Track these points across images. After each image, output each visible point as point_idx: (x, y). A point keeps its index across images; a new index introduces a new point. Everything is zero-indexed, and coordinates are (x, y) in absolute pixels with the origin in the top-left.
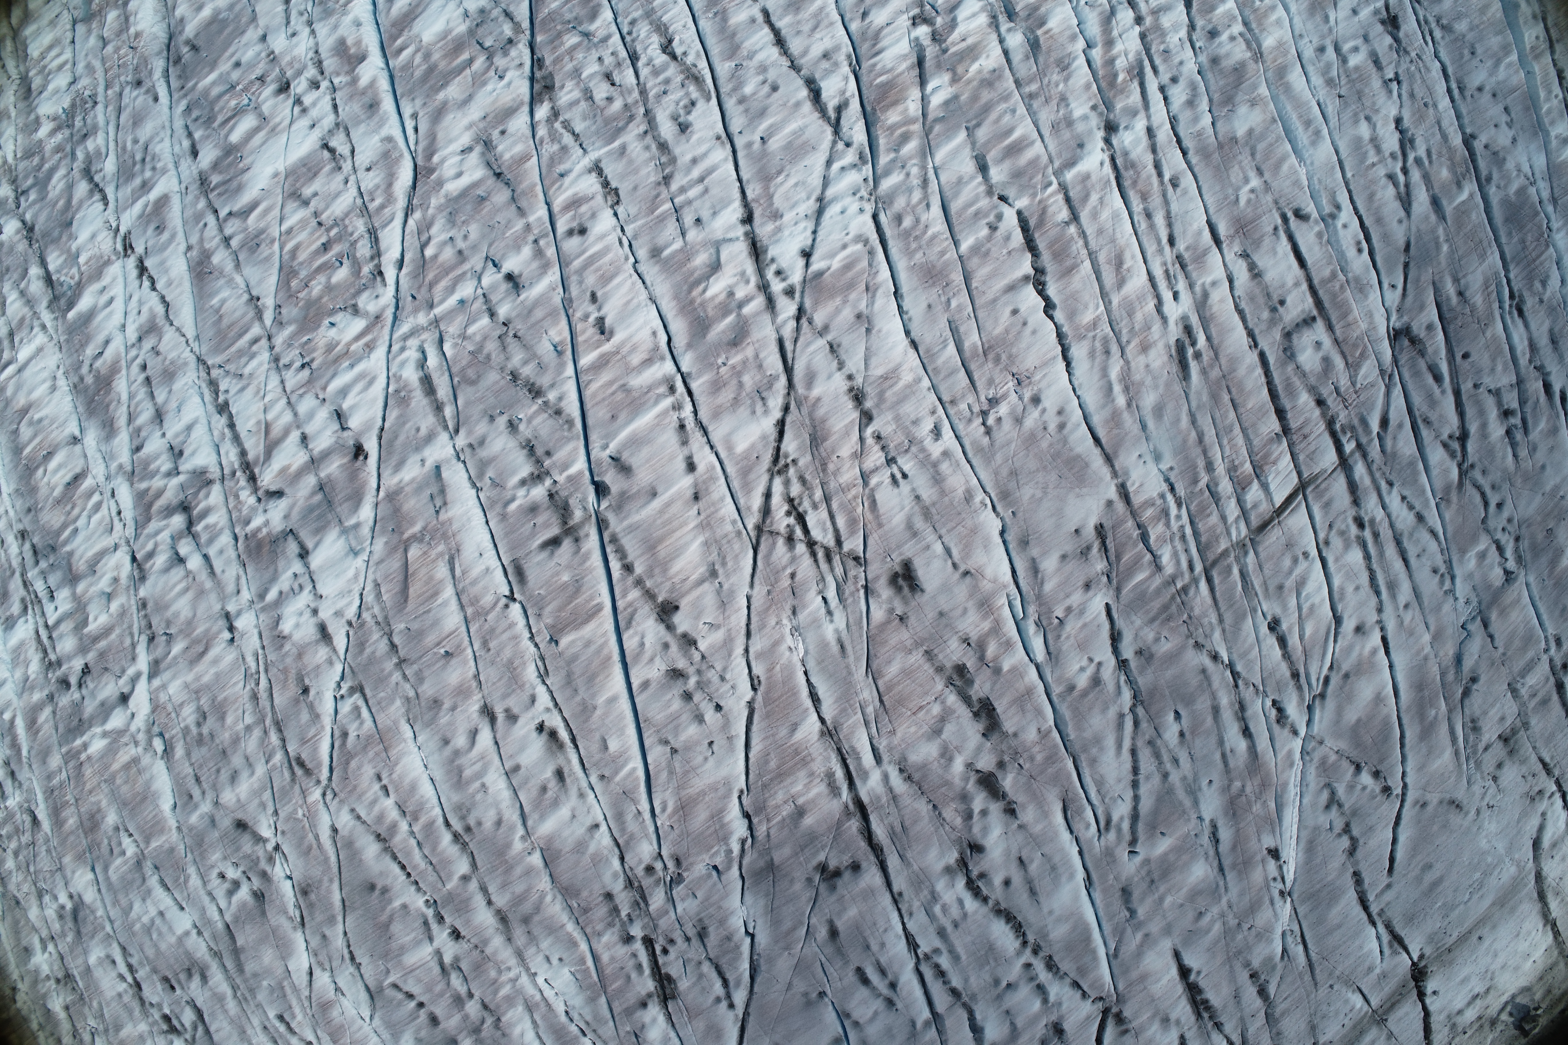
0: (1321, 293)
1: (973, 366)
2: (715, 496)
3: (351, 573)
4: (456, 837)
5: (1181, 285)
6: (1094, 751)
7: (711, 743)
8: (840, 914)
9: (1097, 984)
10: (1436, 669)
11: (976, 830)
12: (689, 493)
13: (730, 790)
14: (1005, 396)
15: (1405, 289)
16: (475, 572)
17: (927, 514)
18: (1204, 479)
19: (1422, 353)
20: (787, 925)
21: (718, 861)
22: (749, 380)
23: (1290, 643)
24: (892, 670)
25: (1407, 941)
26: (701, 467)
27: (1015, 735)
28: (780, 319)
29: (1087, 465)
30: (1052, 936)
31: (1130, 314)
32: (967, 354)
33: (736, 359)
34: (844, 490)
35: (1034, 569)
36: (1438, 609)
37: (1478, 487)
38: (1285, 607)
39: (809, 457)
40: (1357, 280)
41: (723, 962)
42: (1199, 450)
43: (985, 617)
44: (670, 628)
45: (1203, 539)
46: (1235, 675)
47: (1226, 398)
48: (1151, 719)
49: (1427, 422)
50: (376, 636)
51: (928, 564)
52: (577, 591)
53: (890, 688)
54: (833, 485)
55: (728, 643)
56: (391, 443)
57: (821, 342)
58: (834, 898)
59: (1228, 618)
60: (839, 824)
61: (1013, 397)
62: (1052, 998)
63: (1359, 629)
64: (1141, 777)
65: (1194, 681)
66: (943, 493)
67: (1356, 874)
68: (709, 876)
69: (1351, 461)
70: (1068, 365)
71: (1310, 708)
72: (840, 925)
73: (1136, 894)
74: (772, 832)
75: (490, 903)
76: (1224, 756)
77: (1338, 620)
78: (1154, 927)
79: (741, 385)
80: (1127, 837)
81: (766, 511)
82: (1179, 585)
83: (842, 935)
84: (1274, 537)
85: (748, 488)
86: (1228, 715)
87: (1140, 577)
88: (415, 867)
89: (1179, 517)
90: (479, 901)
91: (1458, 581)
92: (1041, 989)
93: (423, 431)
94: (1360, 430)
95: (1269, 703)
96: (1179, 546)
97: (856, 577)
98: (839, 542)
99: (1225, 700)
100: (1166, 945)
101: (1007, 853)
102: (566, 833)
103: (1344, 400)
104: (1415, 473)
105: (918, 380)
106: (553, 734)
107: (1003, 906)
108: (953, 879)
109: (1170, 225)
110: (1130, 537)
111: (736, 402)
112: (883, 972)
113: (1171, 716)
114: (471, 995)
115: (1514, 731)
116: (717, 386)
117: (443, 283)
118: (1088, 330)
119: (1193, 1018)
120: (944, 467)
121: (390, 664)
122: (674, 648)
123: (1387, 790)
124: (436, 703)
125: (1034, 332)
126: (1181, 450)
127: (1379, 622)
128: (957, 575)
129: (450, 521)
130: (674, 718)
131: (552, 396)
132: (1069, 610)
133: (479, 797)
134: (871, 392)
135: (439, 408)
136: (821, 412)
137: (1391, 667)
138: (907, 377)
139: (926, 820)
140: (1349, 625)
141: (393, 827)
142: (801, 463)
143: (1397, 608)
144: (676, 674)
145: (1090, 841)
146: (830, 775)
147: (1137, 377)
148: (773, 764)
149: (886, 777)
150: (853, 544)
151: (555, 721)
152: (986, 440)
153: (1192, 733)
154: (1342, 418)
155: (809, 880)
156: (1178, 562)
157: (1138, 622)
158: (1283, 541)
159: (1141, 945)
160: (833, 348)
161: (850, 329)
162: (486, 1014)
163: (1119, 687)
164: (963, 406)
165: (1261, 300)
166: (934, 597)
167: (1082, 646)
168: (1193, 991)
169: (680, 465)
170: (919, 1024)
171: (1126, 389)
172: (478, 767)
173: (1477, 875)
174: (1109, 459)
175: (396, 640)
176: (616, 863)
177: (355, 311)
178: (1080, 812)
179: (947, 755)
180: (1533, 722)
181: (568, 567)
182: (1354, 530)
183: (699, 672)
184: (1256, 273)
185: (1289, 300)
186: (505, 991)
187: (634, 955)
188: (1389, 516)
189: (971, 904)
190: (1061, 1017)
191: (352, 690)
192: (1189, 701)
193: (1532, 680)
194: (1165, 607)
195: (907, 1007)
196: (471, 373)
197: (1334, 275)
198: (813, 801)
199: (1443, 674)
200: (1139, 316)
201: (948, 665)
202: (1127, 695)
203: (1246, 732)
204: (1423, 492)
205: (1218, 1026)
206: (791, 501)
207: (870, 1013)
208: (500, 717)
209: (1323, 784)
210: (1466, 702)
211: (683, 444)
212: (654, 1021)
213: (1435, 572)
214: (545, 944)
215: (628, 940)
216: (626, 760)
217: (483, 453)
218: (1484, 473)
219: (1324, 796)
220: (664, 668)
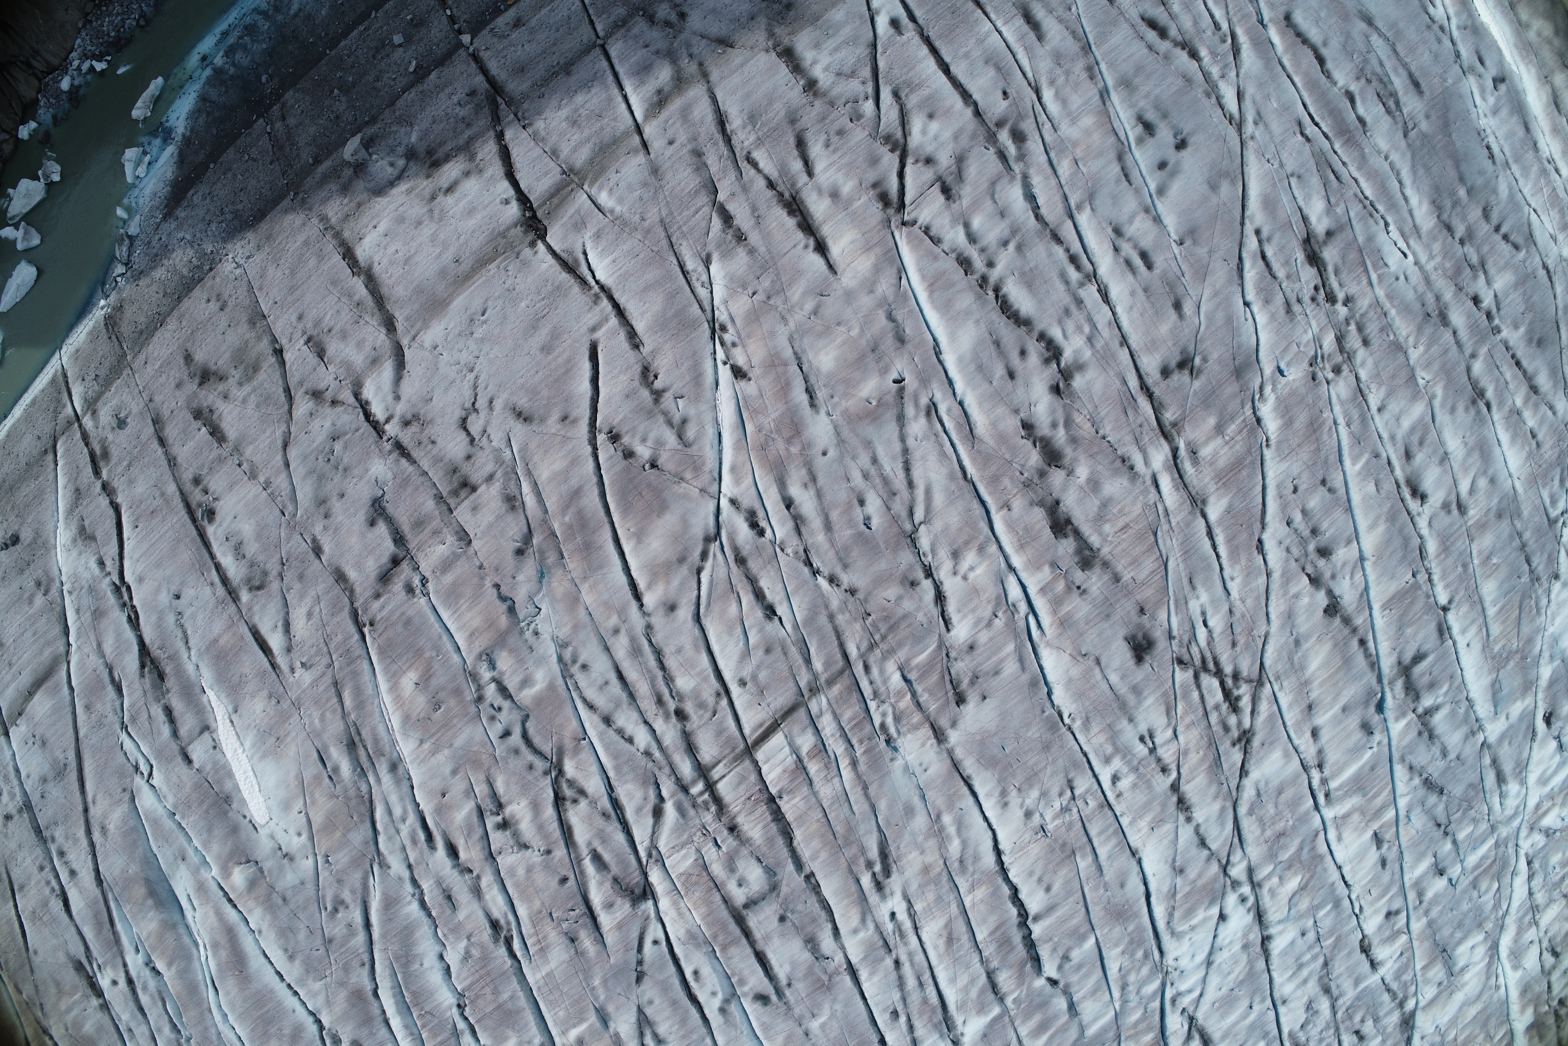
0: (738, 931)
1: (1085, 839)
2: (1296, 710)
3: (1558, 621)
4: (1482, 395)
5: (889, 927)
6: (952, 489)
7: (1295, 490)
8: (1175, 326)
9: (915, 243)
10: (571, 566)
11: (1060, 410)
12: (1316, 710)
13: (1278, 447)
14: (1056, 817)
15: (641, 941)
16: (1473, 630)
17: (1123, 707)
18: (859, 753)
19: (617, 881)
20: (1220, 315)
21: (1281, 381)
22: (1269, 810)
23: (751, 597)
24: (1149, 564)
25: (556, 264)
26: (1306, 734)
27: (1032, 505)
28: (1243, 863)
29: (978, 760)
30: (972, 298)
31: (939, 899)
32: (1089, 849)
33: (1280, 825)
34: (1193, 724)
35: (1022, 661)
36: (576, 628)
37: (535, 751)
38: (761, 630)
39: (1222, 749)
40: (698, 946)
41: (1268, 279)
42: (866, 779)
43: (1067, 616)
44: (1330, 593)
45: (855, 696)
46: (809, 563)
47: (838, 830)
48: (896, 519)
49: (605, 817)
50: (1540, 569)
51: (1122, 663)
52: (1400, 620)
53: (1150, 548)
54: (1203, 726)
55: (1286, 581)
56: (1527, 731)
57: (1212, 847)
58: (1182, 341)
59: (823, 619)
60: (1184, 417)
61: (1048, 815)
62: (960, 229)
63: (671, 608)
64: (900, 459)
65: (854, 557)
66: (1110, 727)
67: (637, 347)
68: (1288, 364)
69: (696, 774)
70: (996, 845)
71: (718, 528)
72: (1173, 315)
73: (890, 338)
74: (1240, 410)
75: (1455, 333)
76: (814, 479)
77: (697, 618)
78: (866, 301)
79: (1276, 805)
80: (907, 399)
81: (1255, 700)
82: (878, 652)
83: (1169, 304)
84: (780, 699)
85: (1270, 718)
86: (815, 522)
87: (922, 658)
88: (1510, 364)
89: (884, 715)
90: (1463, 336)
91: (554, 658)
92: (972, 239)
93: (1506, 744)
94: (686, 804)
95: (768, 534)
96: (881, 688)
97: (1180, 645)
98: (1196, 676)
99: (820, 537)
100: (848, 279)
101: (1027, 386)
102: (1403, 403)
103: (707, 833)
104: (617, 765)
105: (1133, 824)
106: (1415, 493)
107: (1023, 330)
108: (1075, 359)
109: (901, 979)
110: (930, 695)
111: (1280, 792)
112: (1128, 263)
113: (875, 523)
114: (1461, 243)
115: (455, 493)
116: (1295, 803)
118: (979, 880)
119: (803, 195)
120: (1109, 749)
121: (1531, 546)
122: (1327, 575)
123: (614, 437)
124: (1499, 516)
125: (1031, 873)
126: (884, 778)
127: (647, 615)
128: (1096, 654)
129: (1489, 672)
130: (1326, 513)
131: (1417, 781)
132: (989, 624)
133: (1468, 433)
134: (1172, 810)
135: (1494, 762)
136: (1213, 789)
137: (626, 566)
138: (1143, 824)
139: (1106, 419)
140: (685, 613)
141: (1526, 401)
142: (1228, 743)
143: (628, 630)
144: (1323, 552)
145: (945, 396)
146: (1196, 464)
147: (932, 843)
148: (1243, 476)
149: (1147, 462)
150: (1183, 676)
151: (1413, 505)
152: (1071, 775)
153: (851, 504)
154: (708, 817)
155: (1205, 360)
156: (881, 672)
157: (919, 616)
158: (769, 697)
159: (875, 281)
160: (1203, 842)
161: (1189, 861)
162: (1449, 223)
163: (933, 551)
165: (804, 920)
166: (1115, 633)
167: (975, 591)
168: (807, 226)
169: (1323, 734)
170: (1087, 208)
171: (942, 829)
172: (1471, 460)
174: (956, 765)
175: (1526, 568)
176: (1363, 375)
177: (1548, 833)
178: (959, 426)
179: (1094, 484)
180: (431, 504)
181: (1407, 641)
182: (688, 708)
183: (1306, 555)
184: (812, 943)
185: (776, 922)
186: (1437, 247)
187: (1341, 284)
188: (646, 722)
189: (1056, 333)
190: (948, 207)
191: (1556, 521)
192: (857, 538)
193: (442, 550)
194: (892, 628)
195: (1102, 228)
196: (1470, 795)
197: (725, 949)
198: (1211, 439)
199: (561, 560)
200: (931, 896)
201: (1098, 570)
202: (924, 543)
203: (789, 503)
204: (607, 747)
205: (771, 185)
206: (1235, 709)
207: (1136, 221)
208: (1454, 506)
209: (695, 448)
210: (525, 530)
211: (1320, 752)
212: (1319, 220)
213: (584, 667)
214: (1410, 295)
215: (1347, 301)
216: (1359, 473)
217: (1465, 729)
218: (531, 767)
219: (691, 433)
220: (1334, 558)
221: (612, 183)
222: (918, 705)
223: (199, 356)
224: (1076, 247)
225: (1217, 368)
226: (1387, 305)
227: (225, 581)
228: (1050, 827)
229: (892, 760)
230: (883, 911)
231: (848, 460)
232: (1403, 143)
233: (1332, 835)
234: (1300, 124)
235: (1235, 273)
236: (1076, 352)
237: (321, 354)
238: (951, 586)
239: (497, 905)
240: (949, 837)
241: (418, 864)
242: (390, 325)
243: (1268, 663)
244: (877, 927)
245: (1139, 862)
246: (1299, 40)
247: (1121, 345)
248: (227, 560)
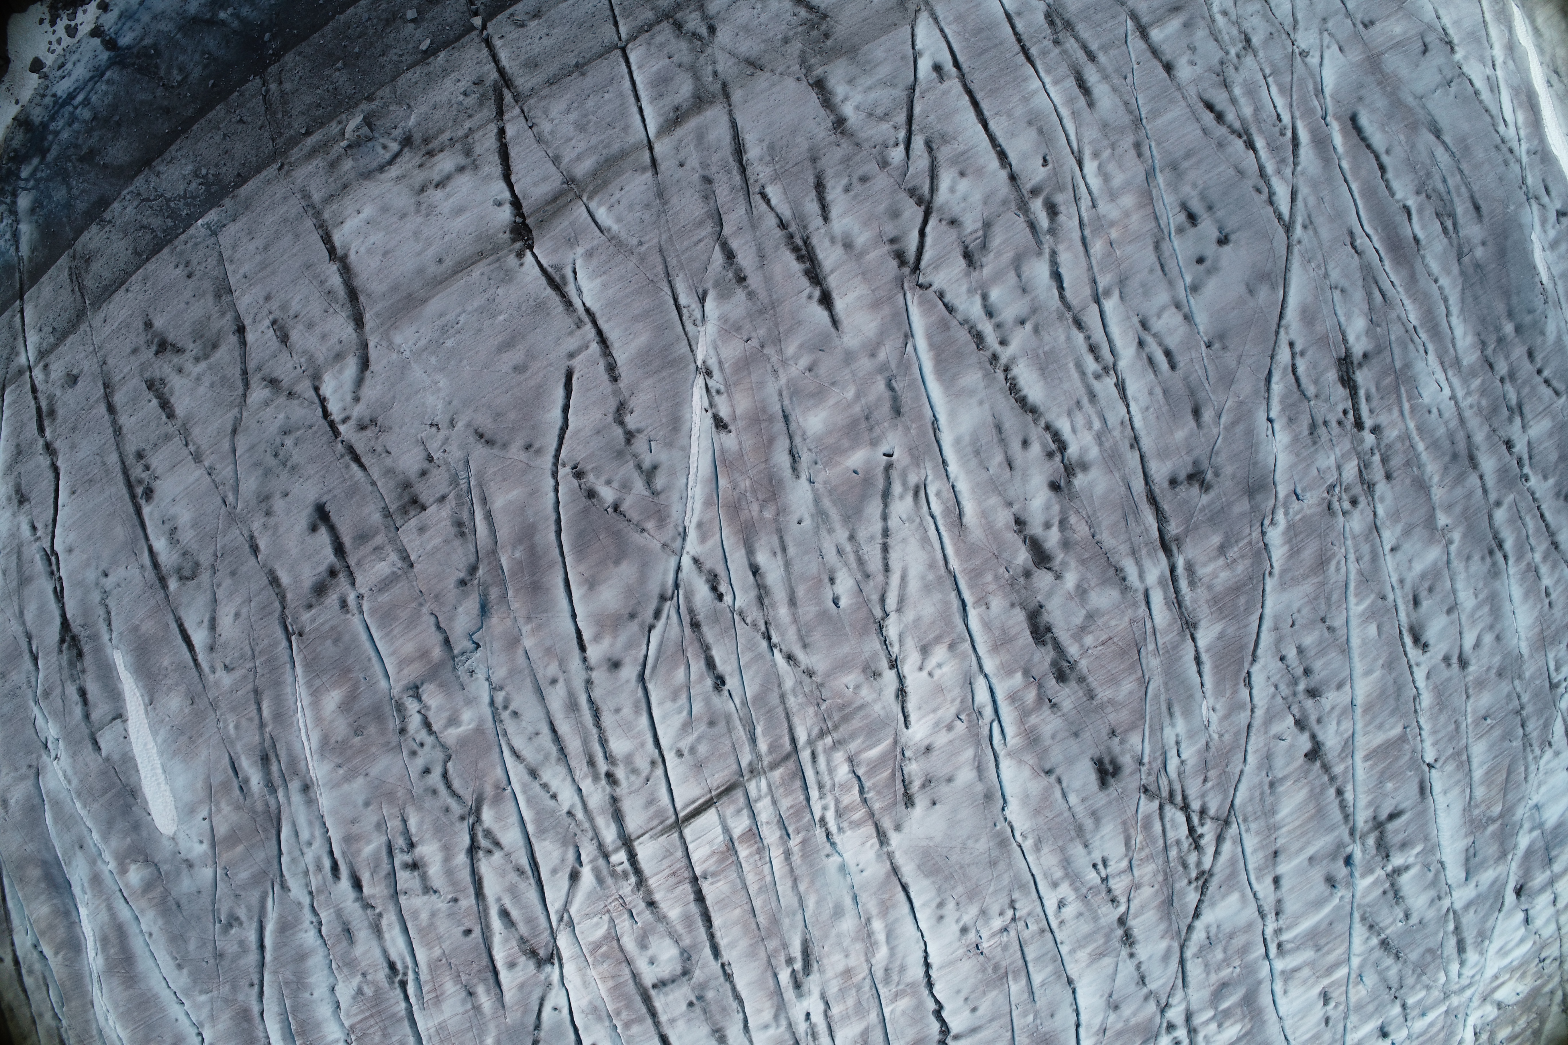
0: (644, 1010)
1: (1021, 962)
2: (1260, 855)
3: (1543, 789)
4: (1500, 546)
5: (802, 1027)
6: (931, 577)
7: (1293, 624)
8: (1191, 435)
9: (927, 307)
10: (515, 605)
11: (1056, 508)
12: (1281, 858)
13: (1281, 577)
14: (994, 935)
15: (541, 1005)
16: (1456, 791)
17: (1080, 830)
18: (794, 843)
19: (522, 940)
20: (1240, 429)
21: (1295, 505)
22: (1219, 955)
23: (702, 663)
24: (1129, 684)
25: (543, 281)
26: (1269, 880)
27: (1013, 605)
28: (1183, 1007)
29: (919, 867)
30: (980, 375)
31: (859, 1004)
32: (1023, 973)
33: (1226, 973)
34: (1151, 857)
35: (980, 769)
36: (512, 672)
37: (454, 794)
38: (707, 701)
39: (1177, 886)
40: (599, 1019)
41: (1297, 395)
42: (797, 872)
43: (1034, 728)
44: (1313, 737)
45: (798, 783)
46: (767, 636)
47: (762, 919)
48: (867, 602)
49: (520, 871)
50: (1535, 735)
51: (1085, 785)
52: (1382, 773)
53: (1132, 667)
54: (1160, 861)
55: (1269, 720)
56: (1496, 901)
57: (1152, 986)
58: (1197, 452)
59: (774, 699)
60: (1187, 532)
61: (985, 934)
62: (978, 300)
63: (615, 665)
64: (879, 540)
65: (816, 637)
66: (1062, 850)
67: (615, 379)
68: (1304, 490)
69: (619, 843)
70: (926, 958)
71: (677, 586)
72: (1190, 421)
73: (886, 408)
74: (1247, 531)
75: (1481, 477)
76: (784, 550)
77: (641, 678)
78: (866, 364)
79: (1225, 950)
80: (895, 474)
81: (1220, 839)
82: (828, 740)
83: (1189, 410)
84: (719, 776)
85: (1233, 862)
86: (779, 594)
87: (874, 753)
88: (1534, 517)
89: (825, 808)
90: (1490, 481)
91: (486, 699)
92: (988, 311)
93: (1472, 911)
94: (605, 872)
95: (728, 599)
96: (826, 779)
97: (1149, 774)
98: (1161, 808)
99: (783, 612)
100: (850, 339)
101: (1025, 478)
102: (1418, 546)
103: (624, 904)
104: (538, 821)
105: (1073, 951)
106: (1416, 640)
107: (1029, 417)
108: (1081, 456)
110: (879, 793)
111: (1231, 936)
112: (1151, 361)
113: (843, 603)
114: (1502, 380)
115: (404, 511)
116: (1244, 950)
117: (1435, 1029)
118: (904, 991)
119: (815, 241)
120: (1058, 873)
121: (1529, 710)
122: (1313, 718)
123: (579, 474)
124: (1500, 675)
125: (958, 992)
126: (816, 873)
127: (589, 668)
128: (1058, 771)
129: (1466, 836)
130: (1322, 653)
131: (1375, 941)
132: (950, 728)
133: (1480, 585)
134: (1116, 943)
135: (1457, 929)
136: (1163, 927)
137: (574, 616)
138: (1083, 955)
139: (1105, 524)
140: (629, 672)
141: (1545, 558)
142: (1185, 881)
143: (567, 682)
144: (1313, 693)
145: (937, 477)
146: (1192, 584)
147: (859, 946)
148: (1242, 600)
149: (1141, 576)
150: (1147, 806)
151: (1413, 653)
152: (1016, 895)
153: (820, 581)
154: (627, 887)
155: (1217, 475)
156: (828, 763)
157: (877, 708)
158: (706, 772)
159: (879, 344)
160: (1142, 980)
161: (1126, 998)
162: (1492, 359)
163: (901, 642)
164: (1033, 927)
165: (714, 1008)
166: (1083, 752)
167: (939, 690)
168: (814, 275)
169: (1285, 883)
170: (1116, 294)
171: (870, 935)
172: (1479, 613)
173: (450, 343)
174: (895, 870)
175: (1520, 731)
176: (1380, 511)
178: (947, 512)
179: (1082, 592)
180: (377, 517)
181: (1385, 795)
182: (620, 773)
183: (1295, 694)
184: (718, 1034)
185: (684, 1007)
186: (1476, 383)
187: (1371, 411)
188: (574, 782)
189: (1064, 426)
190: (967, 274)
191: (1557, 685)
192: (823, 616)
193: (382, 568)
194: (847, 717)
195: (1128, 318)
196: (1429, 958)
197: (627, 1025)
198: (1212, 559)
199: (504, 596)
200: (851, 1001)
201: (1073, 684)
202: (893, 631)
203: (755, 570)
204: (529, 801)
205: (782, 224)
206: (1198, 847)
207: (1166, 316)
208: (1455, 660)
209: (662, 497)
210: (472, 559)
211: (1279, 902)
212: (1358, 338)
213: (515, 714)
214: (1441, 431)
215: (1376, 430)
216: (1363, 613)
217: (1432, 893)
218: (447, 810)
219: (659, 482)
220: (1323, 700)
221: (613, 199)
222: (865, 801)
223: (159, 323)
224: (1098, 335)
225: (1229, 484)
226: (1416, 438)
227: (156, 565)
228: (985, 945)
229: (828, 856)
230: (797, 1010)
231: (824, 533)
232: (1455, 269)
233: (1278, 987)
234: (1351, 234)
235: (1262, 383)
236: (1083, 450)
237: (284, 339)
238: (914, 680)
239: (396, 946)
240: (876, 943)
241: (319, 892)
242: (359, 321)
243: (1237, 802)
244: (790, 1025)
245: (1074, 992)
246: (1363, 145)
247: (1132, 446)
248: (160, 544)
